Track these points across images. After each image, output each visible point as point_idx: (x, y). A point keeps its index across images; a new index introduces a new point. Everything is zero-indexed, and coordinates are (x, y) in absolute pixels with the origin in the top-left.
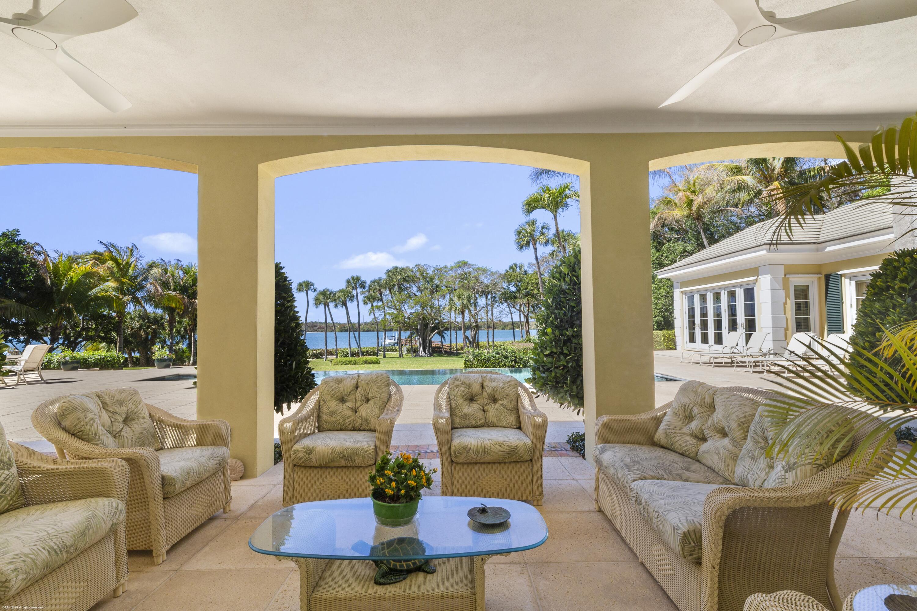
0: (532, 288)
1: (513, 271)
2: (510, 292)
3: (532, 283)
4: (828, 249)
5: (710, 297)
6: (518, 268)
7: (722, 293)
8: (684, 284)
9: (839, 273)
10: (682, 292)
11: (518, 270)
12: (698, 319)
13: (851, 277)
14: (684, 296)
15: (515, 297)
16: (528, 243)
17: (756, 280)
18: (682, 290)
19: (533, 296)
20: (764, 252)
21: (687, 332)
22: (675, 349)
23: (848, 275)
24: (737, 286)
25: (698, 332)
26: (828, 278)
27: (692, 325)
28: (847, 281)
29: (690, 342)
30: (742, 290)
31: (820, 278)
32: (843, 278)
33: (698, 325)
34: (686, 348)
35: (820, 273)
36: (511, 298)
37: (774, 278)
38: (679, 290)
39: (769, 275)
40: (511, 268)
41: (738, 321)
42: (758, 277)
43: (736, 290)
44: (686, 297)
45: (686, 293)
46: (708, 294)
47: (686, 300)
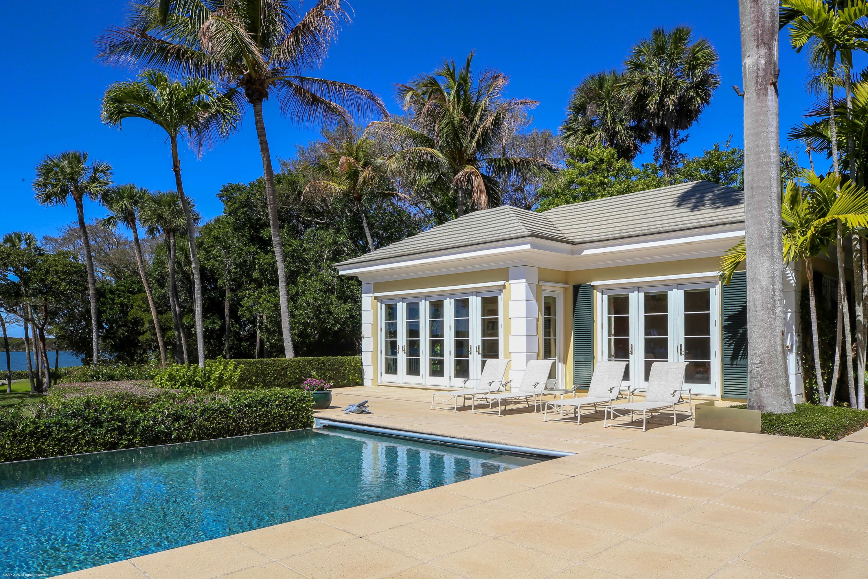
0: (56, 280)
1: (14, 245)
2: (8, 284)
3: (56, 272)
4: (586, 252)
5: (424, 308)
6: (23, 243)
7: (446, 302)
8: (378, 286)
9: (593, 283)
10: (376, 298)
11: (23, 245)
12: (402, 340)
13: (603, 291)
14: (379, 304)
15: (18, 295)
16: (64, 191)
17: (504, 287)
18: (376, 294)
19: (56, 294)
20: (528, 247)
21: (382, 359)
22: (362, 384)
23: (601, 287)
24: (472, 294)
25: (402, 358)
26: (576, 289)
27: (392, 347)
28: (599, 294)
29: (387, 372)
30: (479, 299)
31: (566, 289)
32: (595, 291)
33: (403, 347)
34: (379, 382)
35: (566, 283)
36: (10, 296)
37: (529, 283)
38: (371, 295)
39: (524, 280)
40: (8, 239)
41: (471, 343)
42: (507, 281)
43: (471, 298)
44: (383, 305)
45: (382, 299)
46: (421, 303)
47: (381, 309)
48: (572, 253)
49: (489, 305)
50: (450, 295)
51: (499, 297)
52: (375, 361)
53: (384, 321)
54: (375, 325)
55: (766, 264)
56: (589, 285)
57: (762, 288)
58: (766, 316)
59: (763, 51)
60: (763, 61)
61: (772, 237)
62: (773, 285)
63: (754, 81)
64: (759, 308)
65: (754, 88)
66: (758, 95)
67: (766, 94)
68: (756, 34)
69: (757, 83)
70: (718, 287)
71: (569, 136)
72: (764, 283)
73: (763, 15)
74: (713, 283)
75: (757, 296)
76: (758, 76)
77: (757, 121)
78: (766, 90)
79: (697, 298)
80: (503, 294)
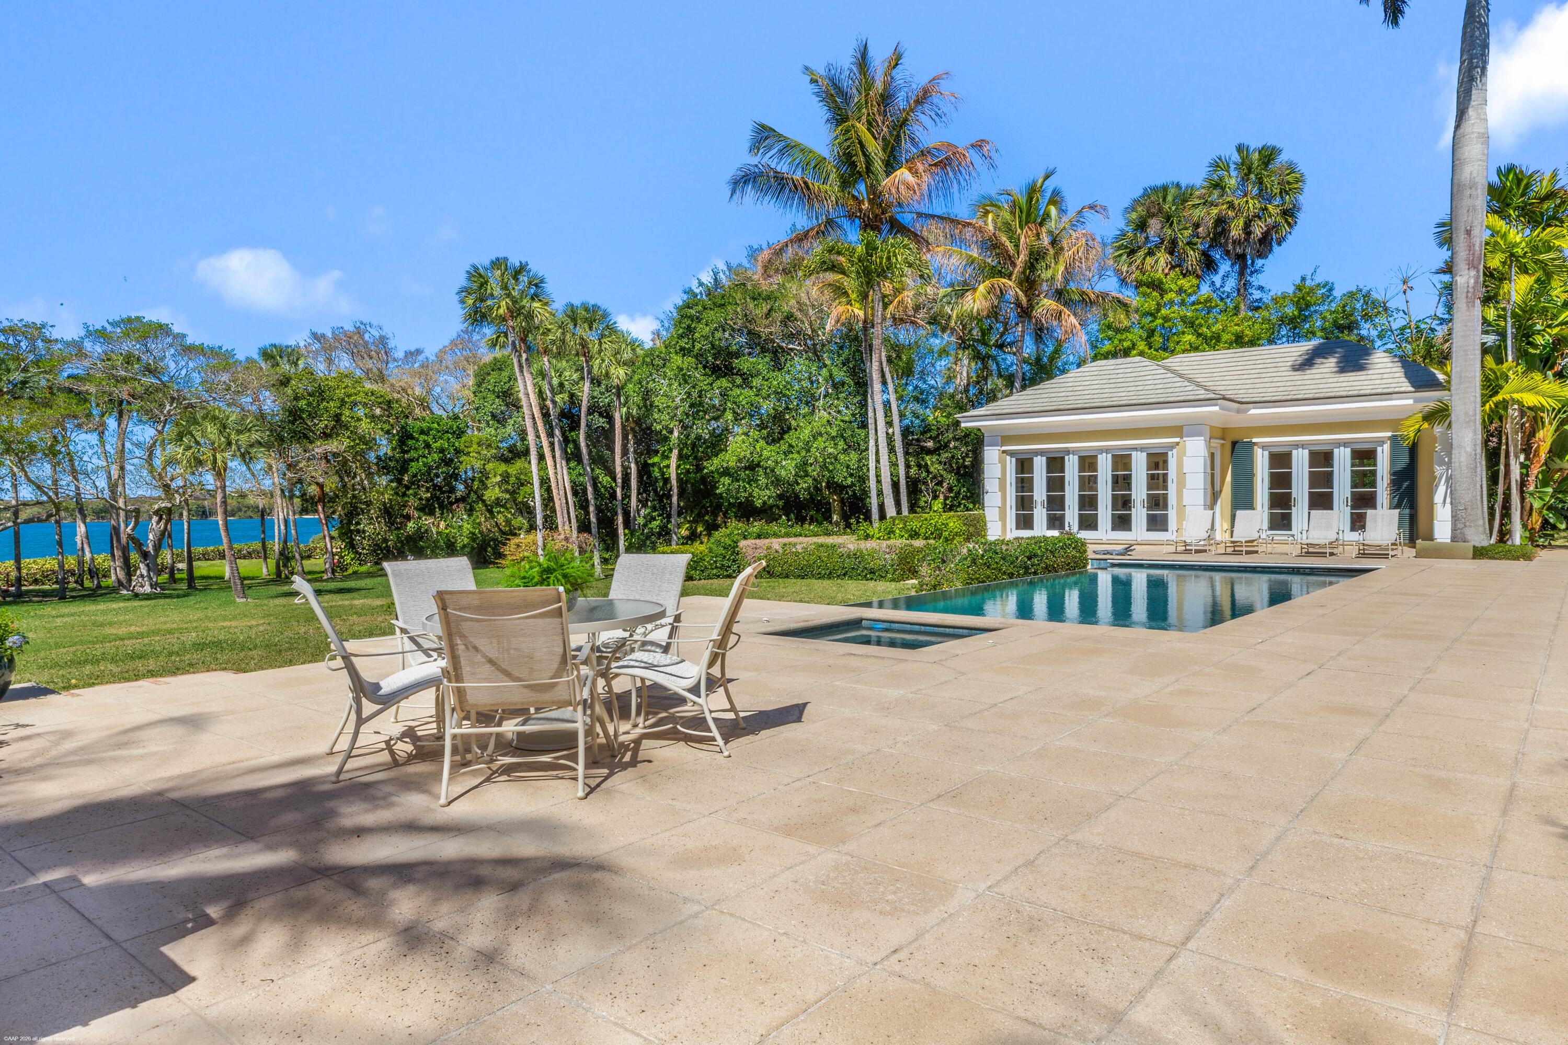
4: (1253, 411)
5: (1072, 463)
7: (1101, 458)
8: (1007, 439)
9: (1254, 440)
10: (1004, 452)
12: (1040, 493)
13: (1264, 447)
14: (1008, 458)
17: (1178, 444)
18: (1004, 448)
20: (1216, 408)
21: (1011, 515)
23: (1263, 444)
24: (1135, 450)
26: (1234, 444)
27: (1026, 503)
28: (1261, 452)
29: (1019, 528)
30: (1145, 455)
31: (1223, 445)
32: (1255, 447)
33: (1041, 503)
35: (1223, 439)
38: (997, 449)
39: (1202, 438)
41: (1133, 497)
42: (1182, 438)
43: (1134, 454)
44: (1014, 460)
45: (1011, 454)
46: (1066, 458)
47: (1011, 464)
48: (1238, 411)
49: (1158, 461)
50: (1107, 450)
51: (1170, 453)
52: (1003, 518)
53: (1014, 475)
54: (1002, 480)
55: (1470, 435)
56: (1251, 442)
57: (1466, 452)
58: (1469, 474)
59: (1473, 273)
60: (1472, 281)
61: (1475, 415)
62: (1475, 450)
63: (1464, 295)
64: (1464, 468)
65: (1464, 300)
66: (1468, 306)
67: (1474, 306)
68: (1467, 259)
69: (1467, 297)
70: (1387, 447)
71: (1121, 255)
72: (1469, 449)
73: (1474, 245)
74: (1381, 442)
75: (1463, 459)
76: (1468, 292)
77: (1466, 326)
78: (1474, 302)
79: (1364, 456)
80: (1175, 451)
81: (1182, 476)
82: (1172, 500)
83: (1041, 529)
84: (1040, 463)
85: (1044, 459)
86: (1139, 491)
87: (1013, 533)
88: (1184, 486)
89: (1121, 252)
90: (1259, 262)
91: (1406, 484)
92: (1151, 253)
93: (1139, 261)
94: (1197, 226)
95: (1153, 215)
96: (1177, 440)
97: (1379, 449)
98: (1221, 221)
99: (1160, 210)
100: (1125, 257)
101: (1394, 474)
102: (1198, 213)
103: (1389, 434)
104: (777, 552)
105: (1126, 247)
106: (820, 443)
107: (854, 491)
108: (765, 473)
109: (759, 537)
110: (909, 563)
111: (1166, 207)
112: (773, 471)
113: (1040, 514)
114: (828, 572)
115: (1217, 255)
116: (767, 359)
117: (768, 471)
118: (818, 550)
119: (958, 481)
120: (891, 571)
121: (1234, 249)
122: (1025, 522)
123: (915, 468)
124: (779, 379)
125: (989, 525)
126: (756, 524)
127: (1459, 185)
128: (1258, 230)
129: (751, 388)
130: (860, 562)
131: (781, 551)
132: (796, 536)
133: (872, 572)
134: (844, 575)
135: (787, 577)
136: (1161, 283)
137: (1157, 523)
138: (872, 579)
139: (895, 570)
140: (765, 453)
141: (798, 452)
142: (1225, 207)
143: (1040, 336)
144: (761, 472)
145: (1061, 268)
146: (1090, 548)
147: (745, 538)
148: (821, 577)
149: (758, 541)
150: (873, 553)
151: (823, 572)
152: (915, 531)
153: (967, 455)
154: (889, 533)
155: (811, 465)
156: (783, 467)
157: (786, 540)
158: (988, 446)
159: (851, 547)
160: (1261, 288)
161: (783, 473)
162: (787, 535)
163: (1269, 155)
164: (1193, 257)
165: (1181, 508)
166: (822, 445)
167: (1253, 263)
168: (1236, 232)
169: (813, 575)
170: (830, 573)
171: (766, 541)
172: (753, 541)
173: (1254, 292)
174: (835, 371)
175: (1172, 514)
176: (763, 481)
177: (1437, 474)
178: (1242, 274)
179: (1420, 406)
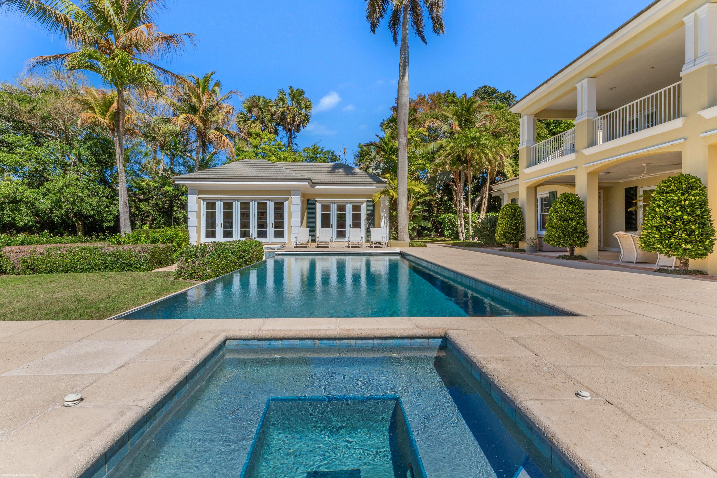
4: (317, 187)
5: (237, 205)
7: (252, 203)
8: (201, 191)
9: (316, 199)
10: (199, 198)
12: (219, 219)
14: (202, 201)
18: (200, 196)
26: (308, 201)
30: (273, 203)
31: (305, 200)
32: (317, 202)
35: (305, 198)
38: (195, 197)
42: (290, 196)
43: (268, 202)
44: (205, 203)
45: (204, 199)
46: (234, 203)
47: (203, 205)
48: (314, 187)
49: (279, 206)
50: (255, 200)
51: (285, 203)
52: (198, 232)
53: (205, 210)
54: (198, 213)
70: (364, 205)
74: (363, 203)
79: (356, 208)
80: (287, 202)
81: (290, 213)
82: (286, 224)
83: (219, 238)
84: (220, 206)
85: (222, 203)
86: (270, 219)
87: (204, 240)
88: (291, 218)
89: (240, 120)
90: (297, 134)
91: (371, 219)
92: (254, 122)
93: (249, 124)
94: (273, 115)
95: (254, 107)
96: (288, 197)
97: (362, 205)
98: (283, 114)
99: (257, 105)
100: (242, 122)
101: (367, 215)
102: (273, 110)
103: (366, 200)
104: (41, 254)
105: (243, 118)
106: (72, 190)
107: (95, 219)
108: (27, 206)
109: (22, 244)
110: (156, 258)
111: (260, 104)
112: (33, 205)
113: (219, 231)
114: (90, 267)
115: (280, 128)
116: (30, 138)
117: (29, 204)
118: (81, 252)
119: (159, 215)
120: (145, 264)
121: (288, 126)
122: (211, 234)
123: (134, 208)
124: (40, 152)
125: (190, 236)
126: (18, 235)
127: (401, 104)
128: (297, 120)
129: (16, 154)
130: (119, 259)
131: (45, 253)
132: (56, 243)
133: (129, 265)
134: (105, 268)
135: (51, 272)
136: (260, 134)
137: (279, 234)
138: (128, 270)
139: (148, 263)
140: (26, 193)
141: (55, 194)
142: (286, 108)
143: (204, 150)
144: (23, 205)
145: (221, 117)
146: (265, 246)
147: (8, 245)
148: (83, 270)
149: (21, 247)
150: (130, 254)
151: (86, 267)
152: (156, 239)
153: (166, 203)
154: (137, 240)
155: (64, 202)
156: (40, 203)
157: (48, 246)
158: (190, 194)
159: (111, 249)
160: (296, 144)
161: (41, 207)
162: (50, 242)
163: (301, 93)
164: (271, 125)
165: (290, 227)
166: (73, 191)
167: (294, 134)
168: (289, 120)
169: (76, 270)
170: (93, 268)
171: (31, 247)
172: (18, 247)
173: (294, 145)
174: (83, 152)
175: (286, 230)
176: (24, 210)
177: (382, 215)
178: (290, 137)
179: (379, 189)
